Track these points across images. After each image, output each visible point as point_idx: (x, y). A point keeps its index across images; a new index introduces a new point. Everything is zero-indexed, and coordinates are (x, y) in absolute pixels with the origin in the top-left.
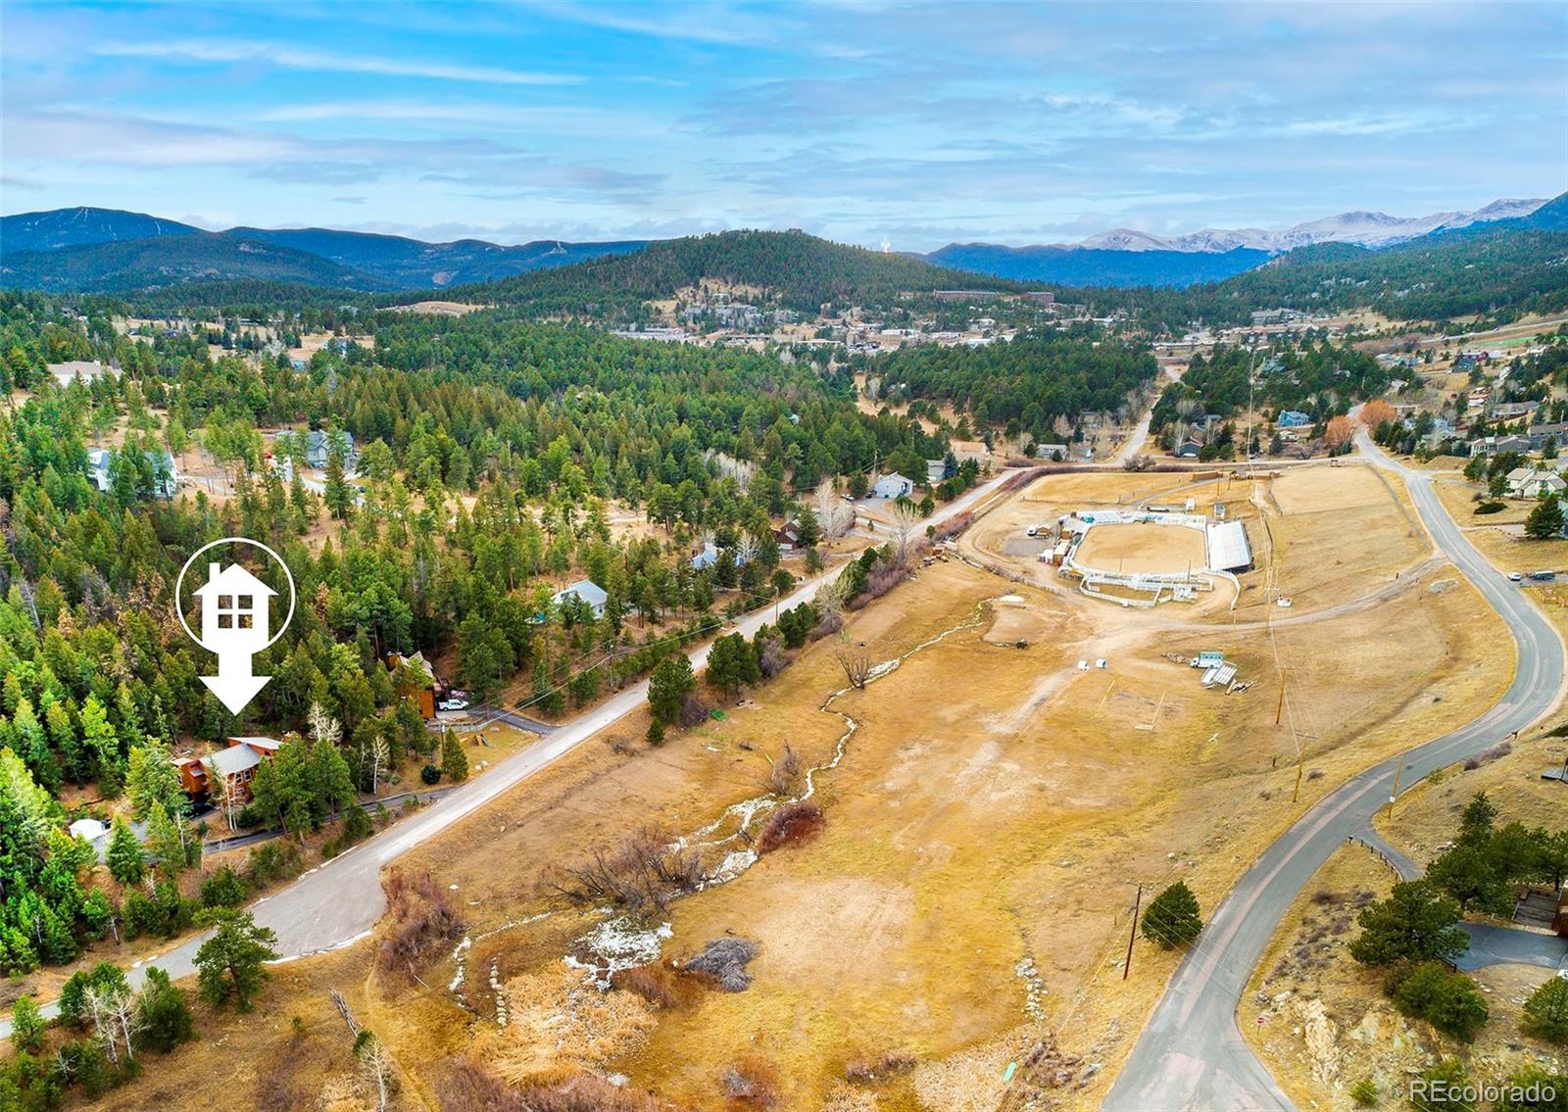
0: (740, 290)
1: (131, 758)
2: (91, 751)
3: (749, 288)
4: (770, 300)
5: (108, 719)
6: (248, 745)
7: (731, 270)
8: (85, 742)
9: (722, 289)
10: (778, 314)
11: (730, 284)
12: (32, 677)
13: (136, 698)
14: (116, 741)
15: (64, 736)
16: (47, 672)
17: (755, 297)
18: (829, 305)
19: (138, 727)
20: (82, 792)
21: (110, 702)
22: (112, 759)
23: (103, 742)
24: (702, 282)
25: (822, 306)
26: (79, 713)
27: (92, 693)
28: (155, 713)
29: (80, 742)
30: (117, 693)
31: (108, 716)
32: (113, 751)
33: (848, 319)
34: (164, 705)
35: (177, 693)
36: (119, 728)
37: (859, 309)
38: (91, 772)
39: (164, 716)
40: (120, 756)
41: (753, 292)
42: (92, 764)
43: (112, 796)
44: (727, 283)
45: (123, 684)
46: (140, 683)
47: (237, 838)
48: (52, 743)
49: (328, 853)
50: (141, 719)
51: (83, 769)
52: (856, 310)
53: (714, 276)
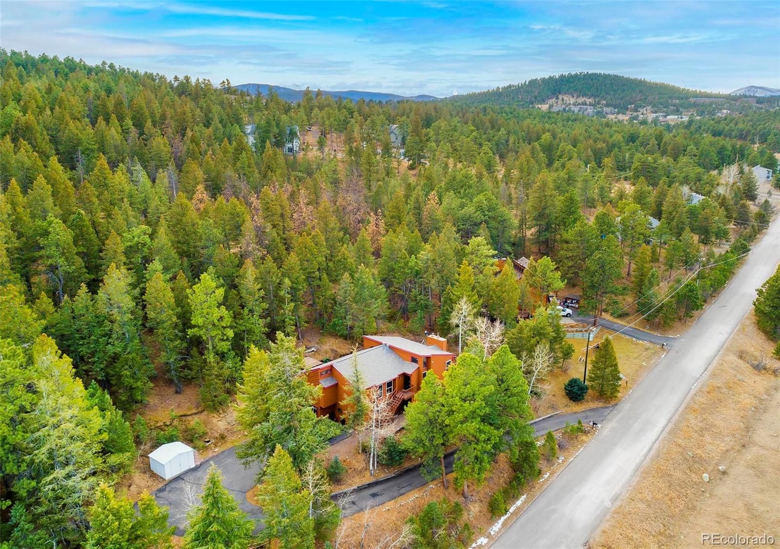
0: (581, 100)
1: (248, 363)
2: (198, 343)
3: (586, 100)
4: (599, 104)
5: (225, 302)
6: (391, 347)
7: (576, 91)
8: (190, 332)
9: (571, 99)
10: (606, 109)
11: (575, 97)
12: (144, 245)
13: (262, 279)
14: (230, 333)
15: (163, 322)
16: (164, 238)
17: (590, 102)
18: (633, 106)
19: (261, 317)
20: (179, 397)
21: (232, 284)
22: (222, 356)
23: (213, 333)
24: (560, 97)
25: (629, 106)
26: (188, 291)
27: (211, 269)
28: (282, 300)
29: (183, 331)
30: (241, 271)
31: (226, 298)
32: (225, 346)
33: (645, 112)
34: (293, 290)
35: (309, 278)
36: (236, 316)
37: (650, 107)
38: (193, 373)
39: (293, 304)
40: (233, 353)
41: (588, 101)
42: (195, 362)
43: (215, 406)
44: (573, 96)
45: (249, 262)
46: (270, 262)
47: (377, 483)
48: (147, 327)
49: (494, 509)
50: (265, 305)
51: (183, 367)
52: (649, 108)
53: (565, 94)
